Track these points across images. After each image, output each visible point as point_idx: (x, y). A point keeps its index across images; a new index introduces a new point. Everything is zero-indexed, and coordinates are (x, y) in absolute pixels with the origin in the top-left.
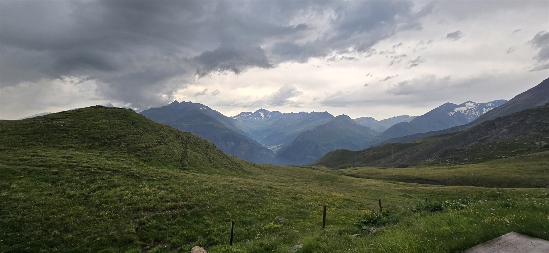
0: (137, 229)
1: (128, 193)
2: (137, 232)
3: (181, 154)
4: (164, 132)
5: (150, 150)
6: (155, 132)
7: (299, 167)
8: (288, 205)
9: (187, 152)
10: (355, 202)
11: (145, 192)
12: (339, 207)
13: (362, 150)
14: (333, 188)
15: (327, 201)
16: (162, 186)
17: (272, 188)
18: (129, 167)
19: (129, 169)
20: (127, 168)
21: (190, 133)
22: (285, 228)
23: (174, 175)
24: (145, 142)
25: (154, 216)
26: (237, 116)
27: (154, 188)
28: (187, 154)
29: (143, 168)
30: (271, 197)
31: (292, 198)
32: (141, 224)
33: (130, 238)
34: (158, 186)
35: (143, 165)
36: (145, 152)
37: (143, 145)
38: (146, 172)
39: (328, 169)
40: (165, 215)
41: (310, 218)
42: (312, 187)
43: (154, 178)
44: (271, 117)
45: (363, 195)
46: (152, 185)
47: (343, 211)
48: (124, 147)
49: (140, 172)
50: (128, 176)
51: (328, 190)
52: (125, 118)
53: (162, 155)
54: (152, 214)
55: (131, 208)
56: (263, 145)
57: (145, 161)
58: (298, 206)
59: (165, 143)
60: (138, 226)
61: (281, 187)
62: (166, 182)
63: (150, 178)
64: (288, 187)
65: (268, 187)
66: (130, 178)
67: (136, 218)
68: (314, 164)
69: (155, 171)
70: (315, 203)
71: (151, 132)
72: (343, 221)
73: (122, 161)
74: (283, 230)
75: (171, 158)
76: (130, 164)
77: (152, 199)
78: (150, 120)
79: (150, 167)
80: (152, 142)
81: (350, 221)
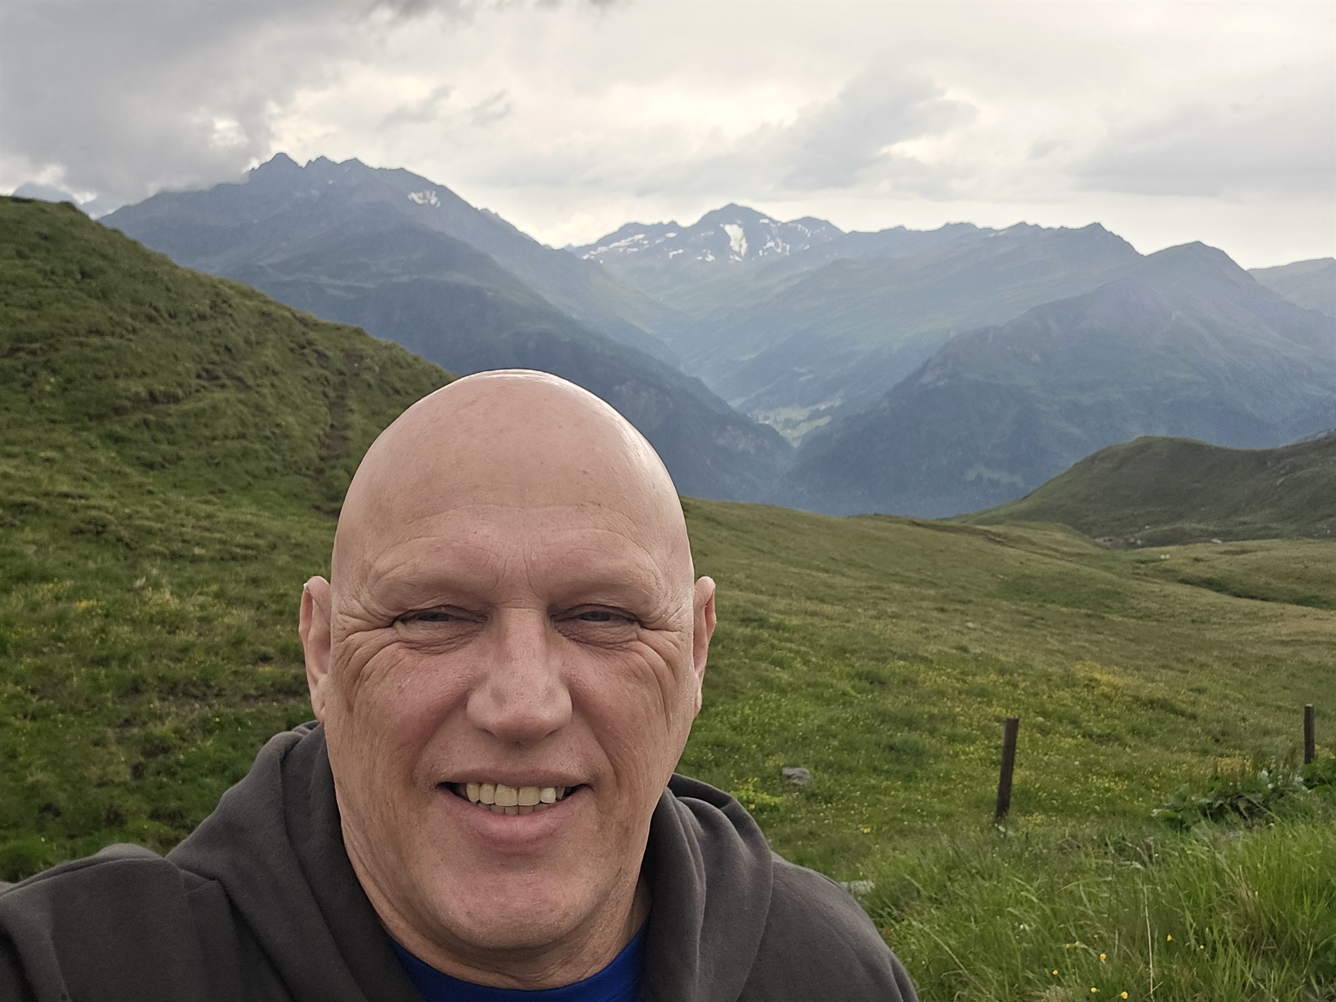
0: (137, 771)
1: (88, 611)
2: (139, 782)
3: (319, 437)
4: (234, 321)
5: (170, 415)
6: (188, 324)
7: (919, 525)
8: (836, 711)
9: (347, 427)
10: (1194, 717)
11: (161, 613)
12: (1099, 736)
13: (1287, 447)
14: (1091, 642)
15: (1042, 704)
16: (234, 589)
17: (761, 622)
18: (80, 491)
19: (83, 501)
20: (73, 498)
21: (359, 332)
22: (808, 812)
23: (288, 537)
24: (144, 374)
25: (205, 721)
26: (605, 241)
27: (201, 594)
28: (345, 439)
29: (144, 497)
30: (752, 668)
31: (859, 676)
32: (156, 748)
33: (111, 806)
34: (214, 588)
35: (141, 485)
36: (146, 423)
37: (138, 387)
38: (159, 518)
39: (1084, 545)
40: (252, 717)
41: (939, 777)
42: (974, 629)
43: (197, 551)
44: (784, 249)
45: (1248, 684)
46: (191, 581)
47: (1114, 756)
48: (53, 395)
49: (130, 517)
50: (80, 536)
51: (1058, 651)
52: (48, 251)
53: (226, 437)
54: (198, 710)
55: (106, 676)
56: (735, 404)
57: (150, 466)
58: (884, 717)
59: (239, 379)
60: (142, 759)
61: (809, 620)
62: (253, 569)
63: (177, 546)
64: (848, 621)
65: (742, 616)
66: (89, 541)
67: (128, 723)
68: (1002, 511)
69: (198, 518)
70: (978, 709)
71: (168, 323)
72: (1107, 799)
73: (48, 460)
74: (802, 818)
75: (272, 453)
76: (85, 479)
77: (193, 645)
78: (164, 261)
79: (173, 495)
80: (180, 375)
81: (1139, 804)
